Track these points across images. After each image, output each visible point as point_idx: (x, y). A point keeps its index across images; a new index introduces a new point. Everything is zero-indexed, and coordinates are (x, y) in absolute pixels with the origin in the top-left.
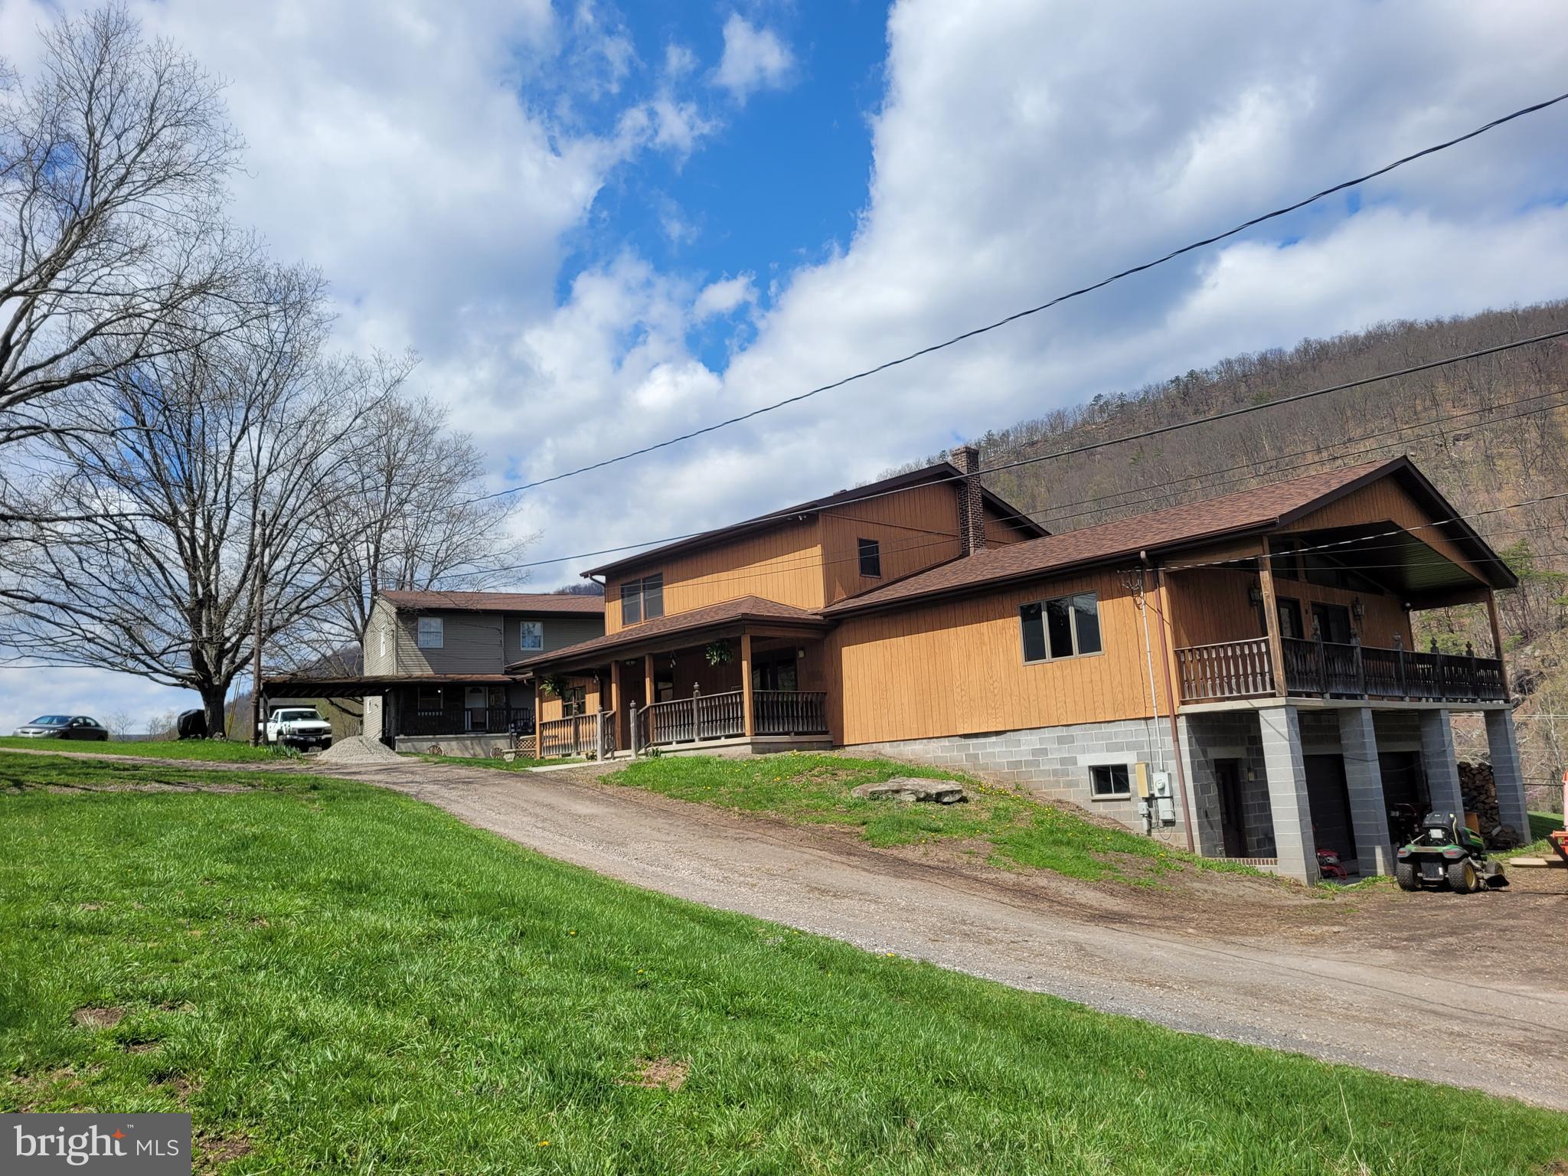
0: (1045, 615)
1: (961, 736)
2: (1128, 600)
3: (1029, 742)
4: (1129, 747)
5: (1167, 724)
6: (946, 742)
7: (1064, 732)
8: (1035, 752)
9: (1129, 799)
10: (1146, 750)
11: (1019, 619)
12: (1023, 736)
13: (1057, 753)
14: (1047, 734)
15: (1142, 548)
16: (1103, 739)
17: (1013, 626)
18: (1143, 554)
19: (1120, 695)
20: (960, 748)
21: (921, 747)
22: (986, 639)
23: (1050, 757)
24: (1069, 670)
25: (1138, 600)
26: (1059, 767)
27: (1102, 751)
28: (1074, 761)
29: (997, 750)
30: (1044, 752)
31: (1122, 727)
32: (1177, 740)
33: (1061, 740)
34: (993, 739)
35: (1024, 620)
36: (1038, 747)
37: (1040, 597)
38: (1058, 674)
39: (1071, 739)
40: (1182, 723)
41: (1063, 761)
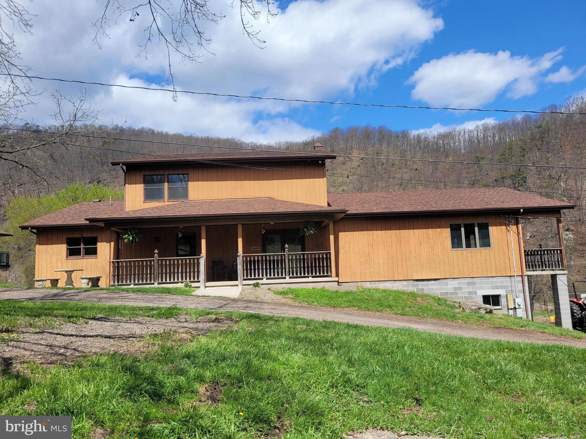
0: (463, 229)
1: (414, 280)
2: (504, 228)
3: (452, 284)
4: (502, 287)
5: (520, 279)
6: (405, 283)
7: (471, 280)
8: (455, 289)
9: (501, 309)
10: (510, 289)
11: (449, 229)
12: (449, 281)
13: (467, 289)
14: (461, 280)
15: (522, 208)
16: (490, 284)
17: (446, 233)
18: (522, 210)
19: (499, 266)
20: (413, 286)
21: (390, 284)
22: (431, 237)
23: (463, 291)
24: (475, 254)
25: (508, 228)
26: (468, 295)
27: (489, 289)
28: (476, 293)
29: (435, 287)
30: (460, 288)
31: (499, 279)
32: (523, 286)
33: (469, 284)
34: (433, 282)
35: (451, 230)
36: (457, 286)
37: (461, 221)
38: (469, 255)
39: (474, 284)
40: (526, 279)
41: (470, 293)
